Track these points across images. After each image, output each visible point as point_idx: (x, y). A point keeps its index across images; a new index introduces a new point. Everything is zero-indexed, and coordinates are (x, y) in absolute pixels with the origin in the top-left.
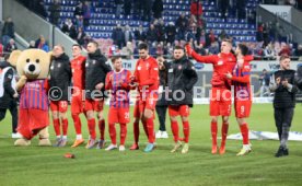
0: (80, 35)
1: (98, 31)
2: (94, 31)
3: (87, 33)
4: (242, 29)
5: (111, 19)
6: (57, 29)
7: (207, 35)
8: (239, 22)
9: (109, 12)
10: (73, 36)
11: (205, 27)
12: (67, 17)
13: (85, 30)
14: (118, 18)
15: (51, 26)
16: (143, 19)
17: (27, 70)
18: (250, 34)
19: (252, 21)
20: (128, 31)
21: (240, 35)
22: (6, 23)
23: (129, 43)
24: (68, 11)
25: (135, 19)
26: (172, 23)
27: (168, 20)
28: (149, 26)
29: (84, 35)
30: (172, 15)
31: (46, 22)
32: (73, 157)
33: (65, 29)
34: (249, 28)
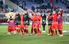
0: (24, 8)
1: (28, 7)
2: (27, 7)
3: (26, 7)
4: (63, 6)
5: (31, 4)
6: (18, 6)
7: (55, 7)
8: (63, 4)
9: (31, 2)
10: (22, 8)
11: (54, 6)
12: (21, 3)
13: (25, 6)
14: (33, 4)
15: (17, 6)
16: (39, 4)
17: (10, 17)
18: (65, 7)
19: (66, 4)
20: (35, 7)
21: (63, 7)
22: (6, 5)
23: (36, 10)
24: (21, 2)
25: (37, 4)
26: (46, 5)
27: (45, 4)
28: (40, 5)
29: (25, 8)
30: (46, 3)
31: (16, 5)
32: (22, 37)
33: (20, 6)
34: (65, 6)
